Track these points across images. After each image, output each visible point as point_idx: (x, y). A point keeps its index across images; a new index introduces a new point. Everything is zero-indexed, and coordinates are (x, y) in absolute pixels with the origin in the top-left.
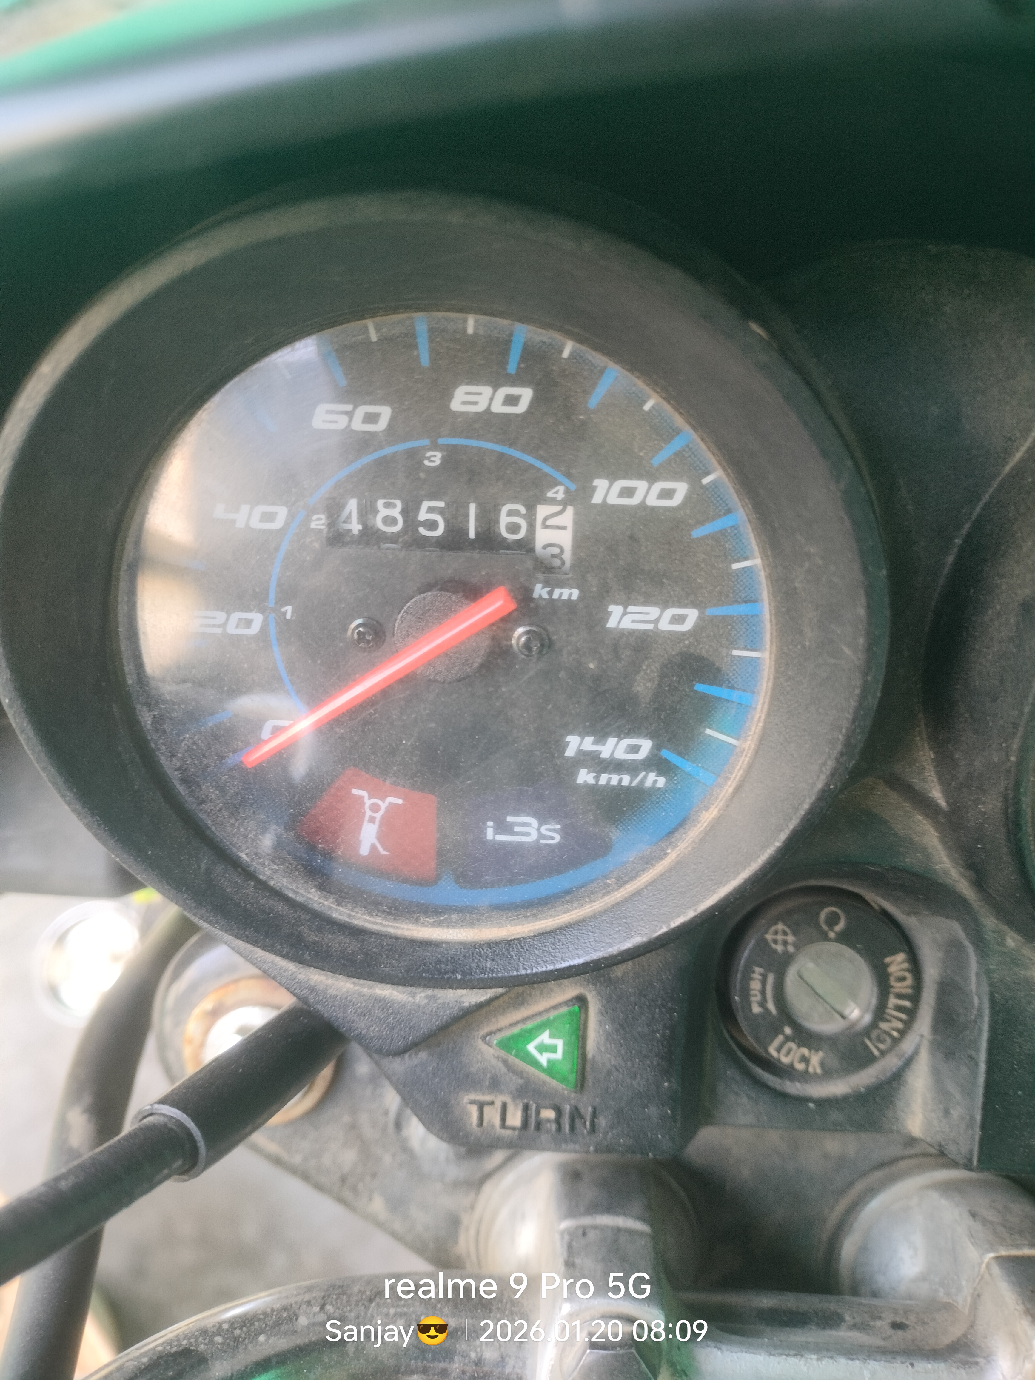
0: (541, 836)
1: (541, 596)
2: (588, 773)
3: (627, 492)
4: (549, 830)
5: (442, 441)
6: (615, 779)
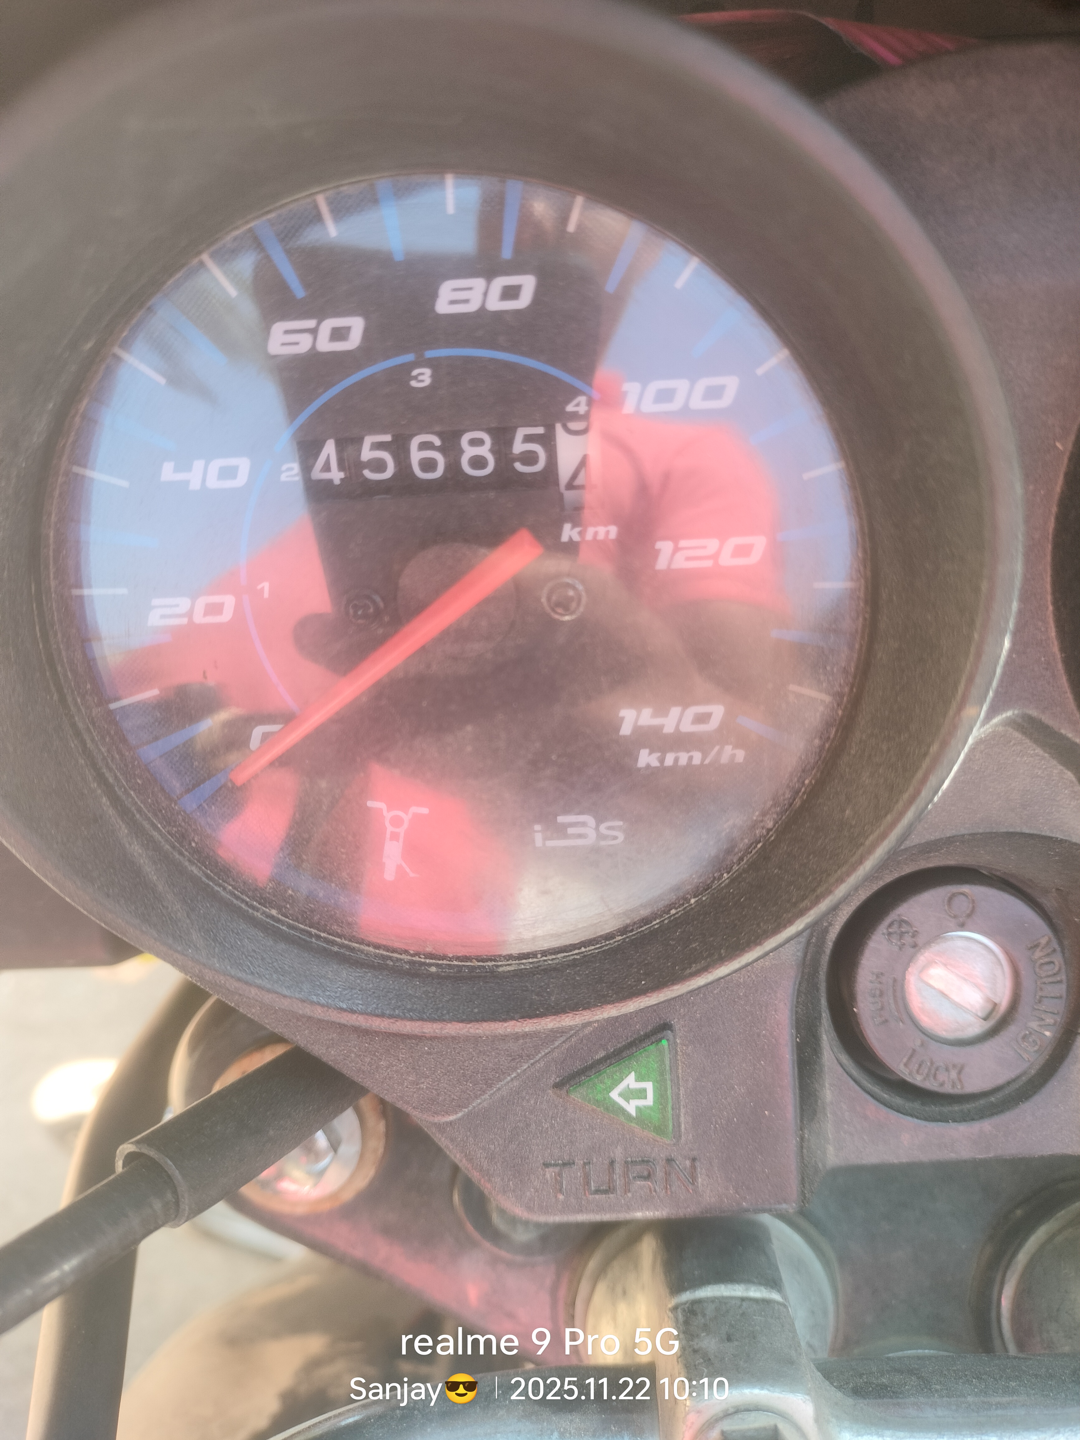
0: (601, 837)
1: (570, 538)
2: (650, 754)
3: (665, 396)
4: (609, 828)
5: (430, 354)
6: (683, 758)
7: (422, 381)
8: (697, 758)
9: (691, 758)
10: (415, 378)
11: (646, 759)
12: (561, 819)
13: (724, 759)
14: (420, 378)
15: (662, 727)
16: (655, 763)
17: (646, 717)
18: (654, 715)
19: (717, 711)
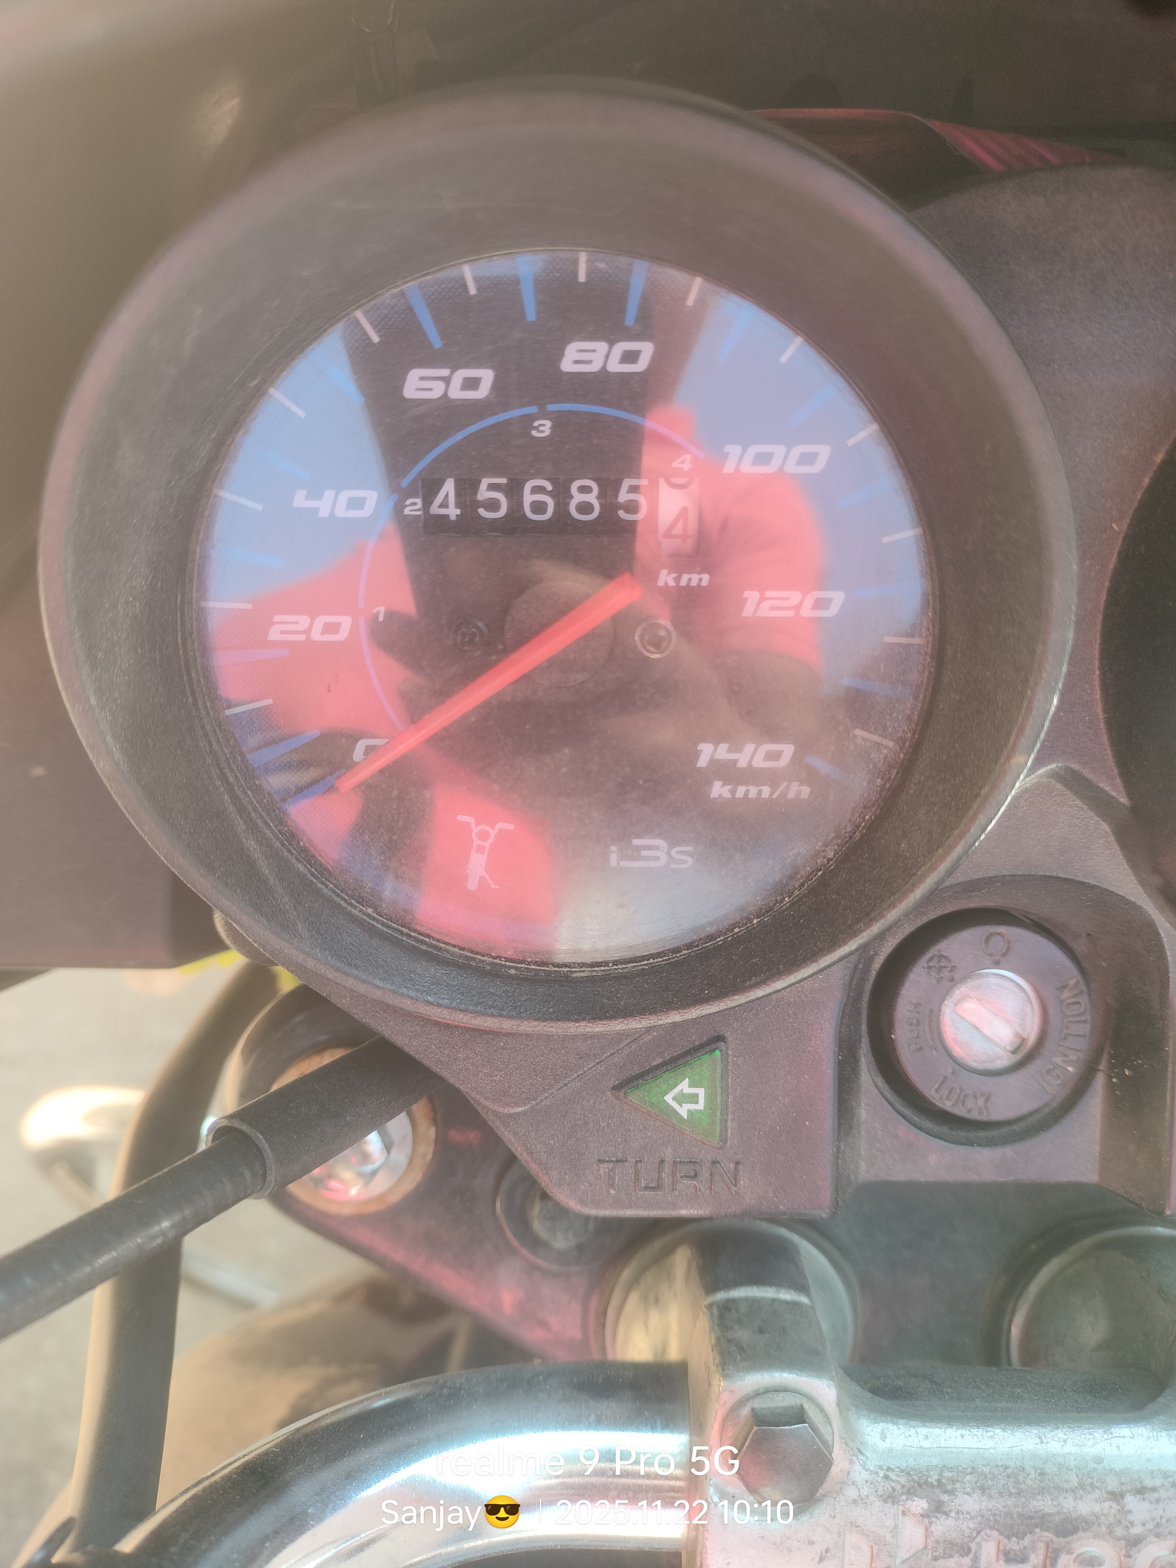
0: (672, 860)
1: (666, 584)
2: (723, 786)
3: (763, 459)
4: (681, 853)
5: (552, 407)
6: (753, 792)
7: (543, 432)
8: (766, 791)
9: (760, 792)
10: (537, 428)
11: (718, 790)
12: (636, 842)
13: (791, 795)
14: (541, 428)
15: (735, 762)
16: (727, 795)
17: (723, 752)
18: (730, 750)
19: (788, 750)
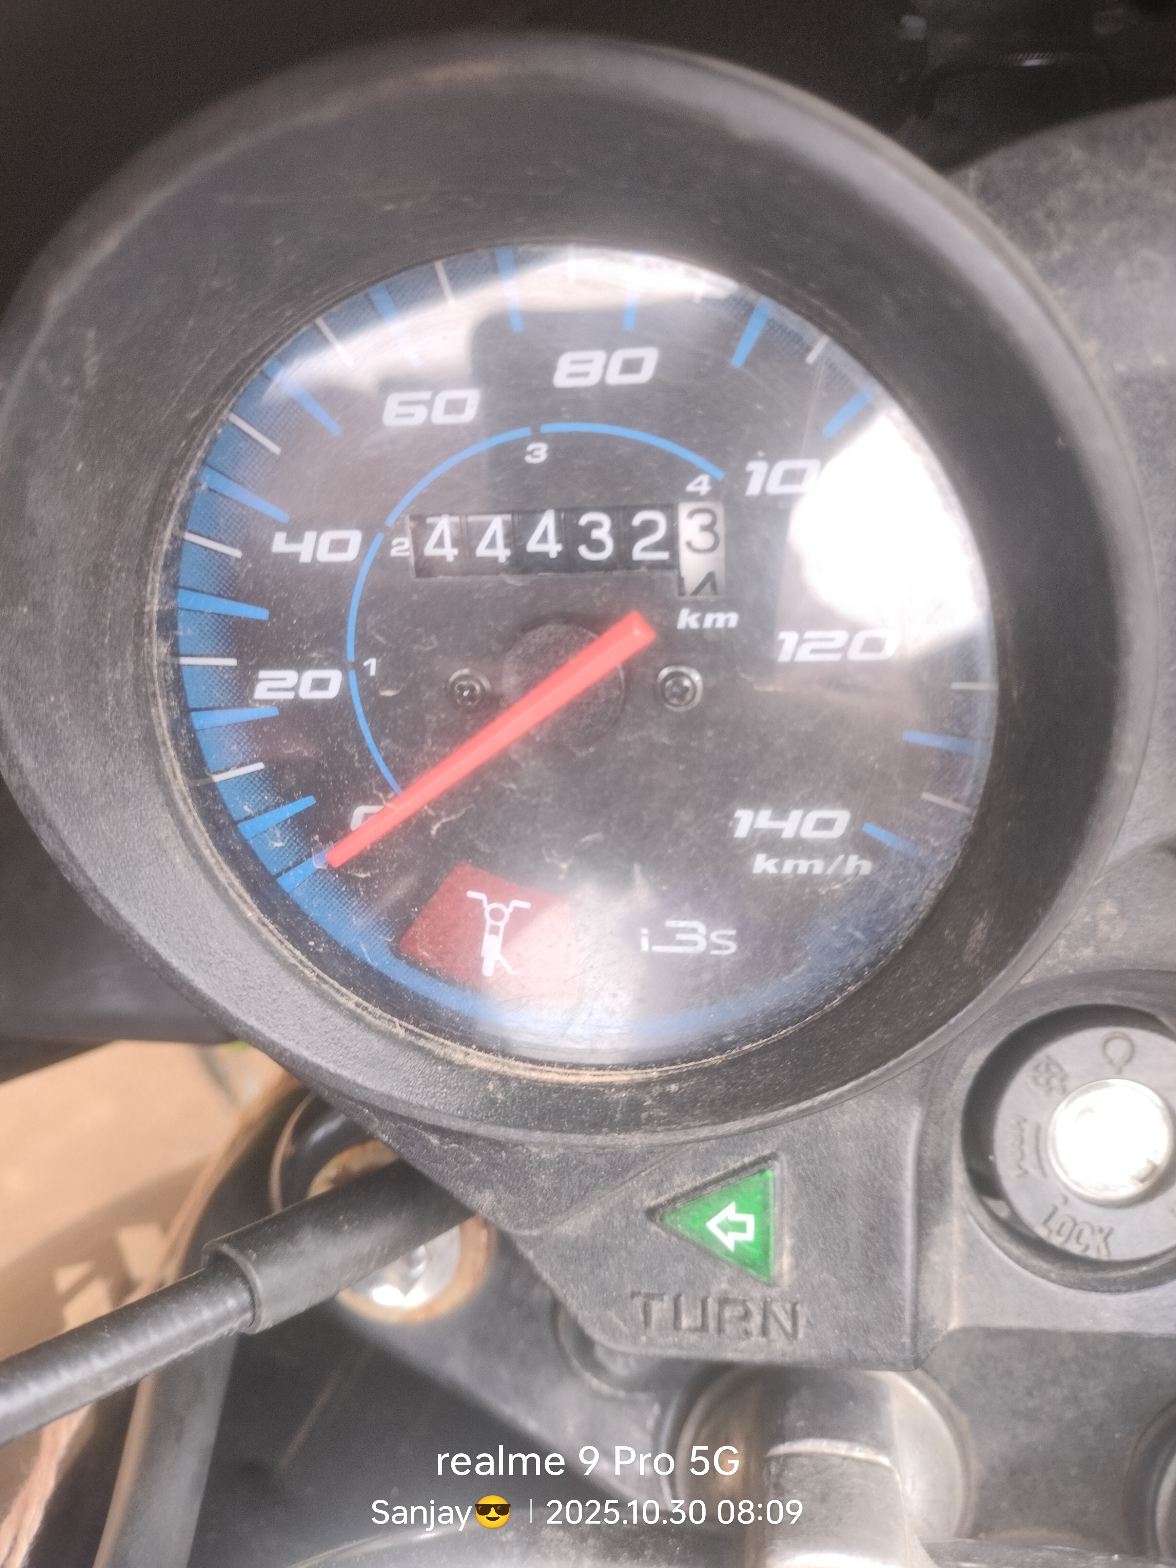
0: (711, 945)
1: (686, 625)
2: (767, 859)
3: (792, 477)
4: (721, 936)
5: (546, 428)
6: (803, 866)
7: (538, 457)
8: (818, 866)
9: (811, 867)
10: (531, 453)
11: (762, 864)
12: (671, 923)
13: (848, 871)
14: (536, 453)
15: (781, 831)
16: (772, 870)
17: (764, 819)
18: (773, 818)
19: (842, 817)
